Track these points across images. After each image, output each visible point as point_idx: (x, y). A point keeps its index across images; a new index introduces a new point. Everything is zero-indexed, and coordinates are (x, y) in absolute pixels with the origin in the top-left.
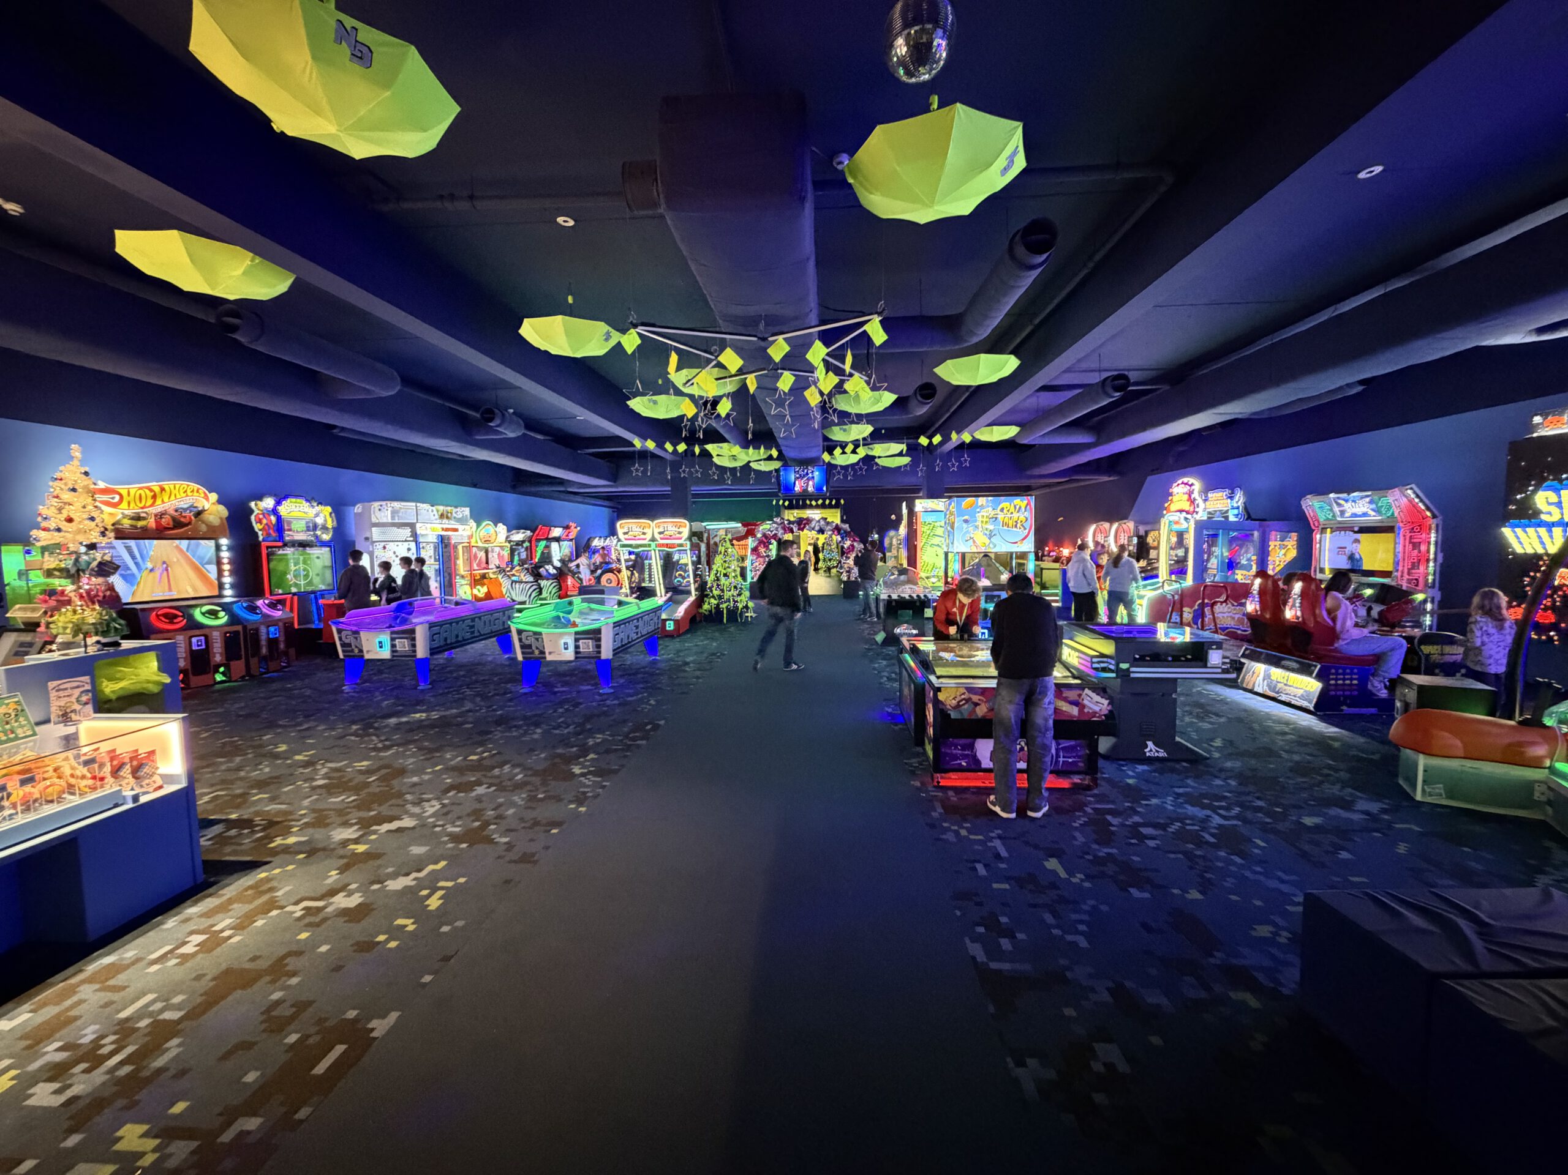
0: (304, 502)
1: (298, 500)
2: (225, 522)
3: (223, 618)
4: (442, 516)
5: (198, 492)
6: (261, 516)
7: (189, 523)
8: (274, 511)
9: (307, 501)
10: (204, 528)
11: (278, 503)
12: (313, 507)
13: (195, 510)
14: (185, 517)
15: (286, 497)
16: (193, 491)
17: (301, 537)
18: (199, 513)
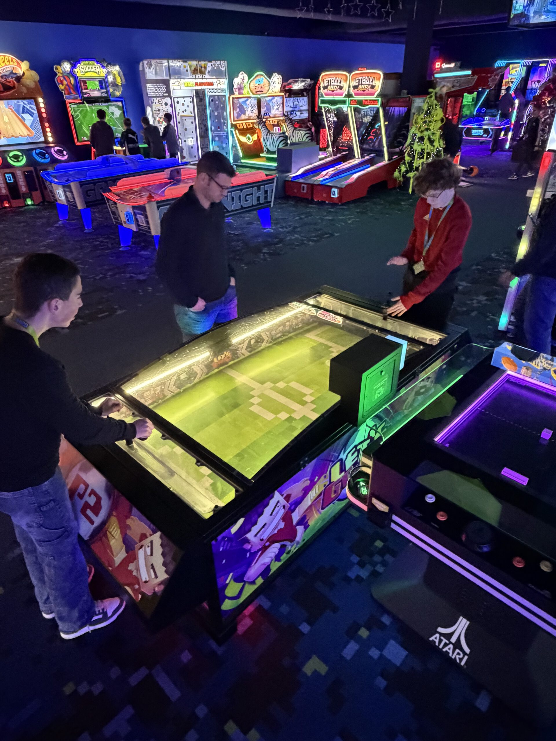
0: (95, 64)
1: (90, 62)
2: (38, 84)
3: (23, 161)
4: (195, 71)
5: (12, 61)
6: (62, 78)
7: (14, 87)
8: (72, 74)
9: (97, 62)
10: (24, 90)
11: (74, 66)
12: (103, 67)
13: (15, 76)
14: (9, 82)
15: (79, 62)
16: (9, 61)
17: (96, 94)
18: (19, 79)
